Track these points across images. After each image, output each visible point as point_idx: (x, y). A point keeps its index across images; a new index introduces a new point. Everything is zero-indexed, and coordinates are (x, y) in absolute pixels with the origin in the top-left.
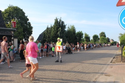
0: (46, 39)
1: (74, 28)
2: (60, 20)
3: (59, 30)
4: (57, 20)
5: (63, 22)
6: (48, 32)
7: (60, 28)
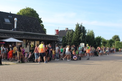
0: (67, 42)
1: (93, 33)
2: (81, 26)
3: (81, 35)
4: (79, 25)
5: (84, 28)
6: (69, 36)
7: (82, 33)
